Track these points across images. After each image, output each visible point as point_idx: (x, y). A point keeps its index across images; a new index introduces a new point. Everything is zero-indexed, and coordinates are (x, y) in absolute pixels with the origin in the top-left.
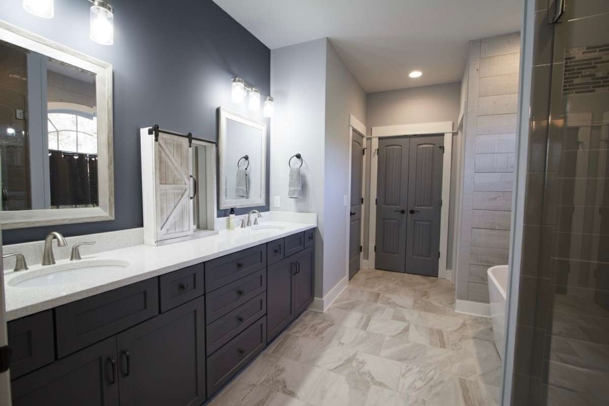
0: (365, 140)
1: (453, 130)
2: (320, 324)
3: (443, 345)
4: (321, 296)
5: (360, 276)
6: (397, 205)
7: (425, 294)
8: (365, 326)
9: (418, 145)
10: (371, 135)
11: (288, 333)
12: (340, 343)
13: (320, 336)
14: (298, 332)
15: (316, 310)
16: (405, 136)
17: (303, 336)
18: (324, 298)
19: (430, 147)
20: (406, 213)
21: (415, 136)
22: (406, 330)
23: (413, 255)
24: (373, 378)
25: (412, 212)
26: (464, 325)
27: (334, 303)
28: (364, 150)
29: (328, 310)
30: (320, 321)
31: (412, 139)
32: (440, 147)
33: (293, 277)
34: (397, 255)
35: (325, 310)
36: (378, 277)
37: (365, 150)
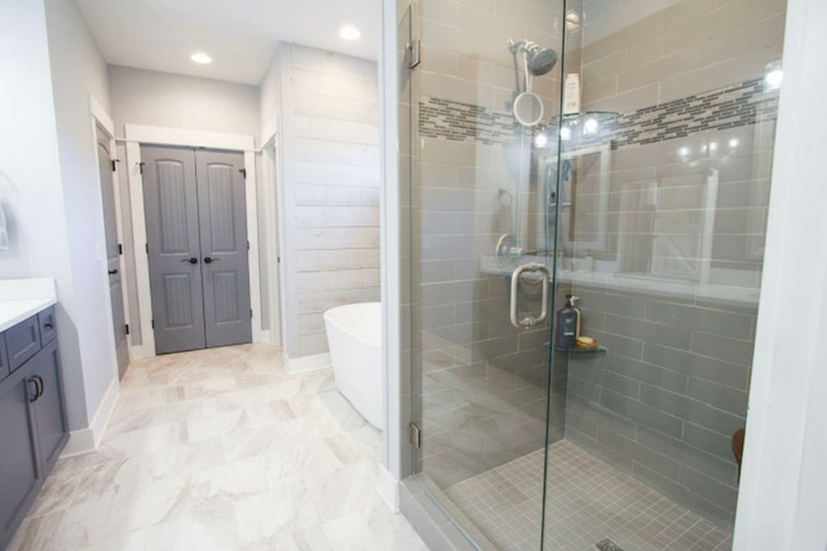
0: (113, 143)
1: (255, 148)
2: (98, 469)
3: (292, 415)
4: (84, 423)
5: (133, 372)
6: (184, 252)
7: (245, 366)
8: (184, 437)
9: (209, 164)
10: (125, 137)
11: (31, 518)
12: (155, 479)
13: (111, 487)
14: (56, 504)
15: (76, 454)
16: (188, 148)
17: (71, 506)
18: (91, 426)
19: (226, 169)
20: (199, 262)
21: (202, 148)
22: (243, 418)
23: (216, 322)
24: (231, 495)
25: (208, 260)
26: (303, 385)
27: (107, 427)
28: (113, 163)
29: (102, 443)
30: (95, 467)
31: (198, 153)
32: (240, 171)
33: (31, 405)
34: (190, 326)
35: (97, 447)
36: (168, 365)
37: (116, 163)
